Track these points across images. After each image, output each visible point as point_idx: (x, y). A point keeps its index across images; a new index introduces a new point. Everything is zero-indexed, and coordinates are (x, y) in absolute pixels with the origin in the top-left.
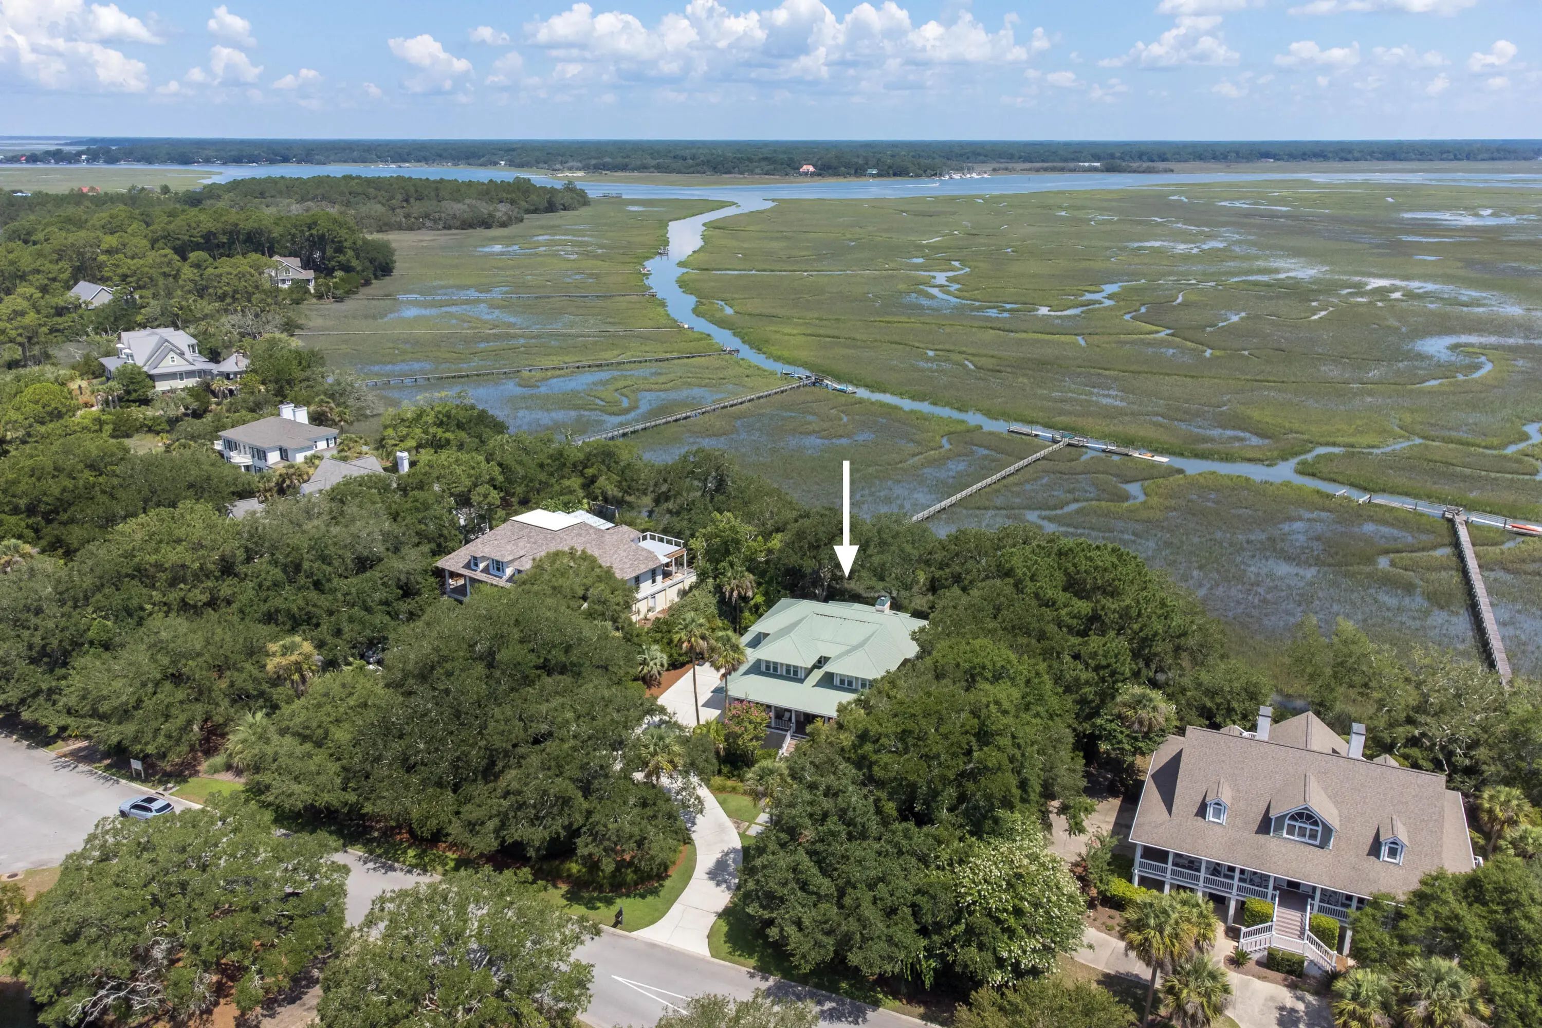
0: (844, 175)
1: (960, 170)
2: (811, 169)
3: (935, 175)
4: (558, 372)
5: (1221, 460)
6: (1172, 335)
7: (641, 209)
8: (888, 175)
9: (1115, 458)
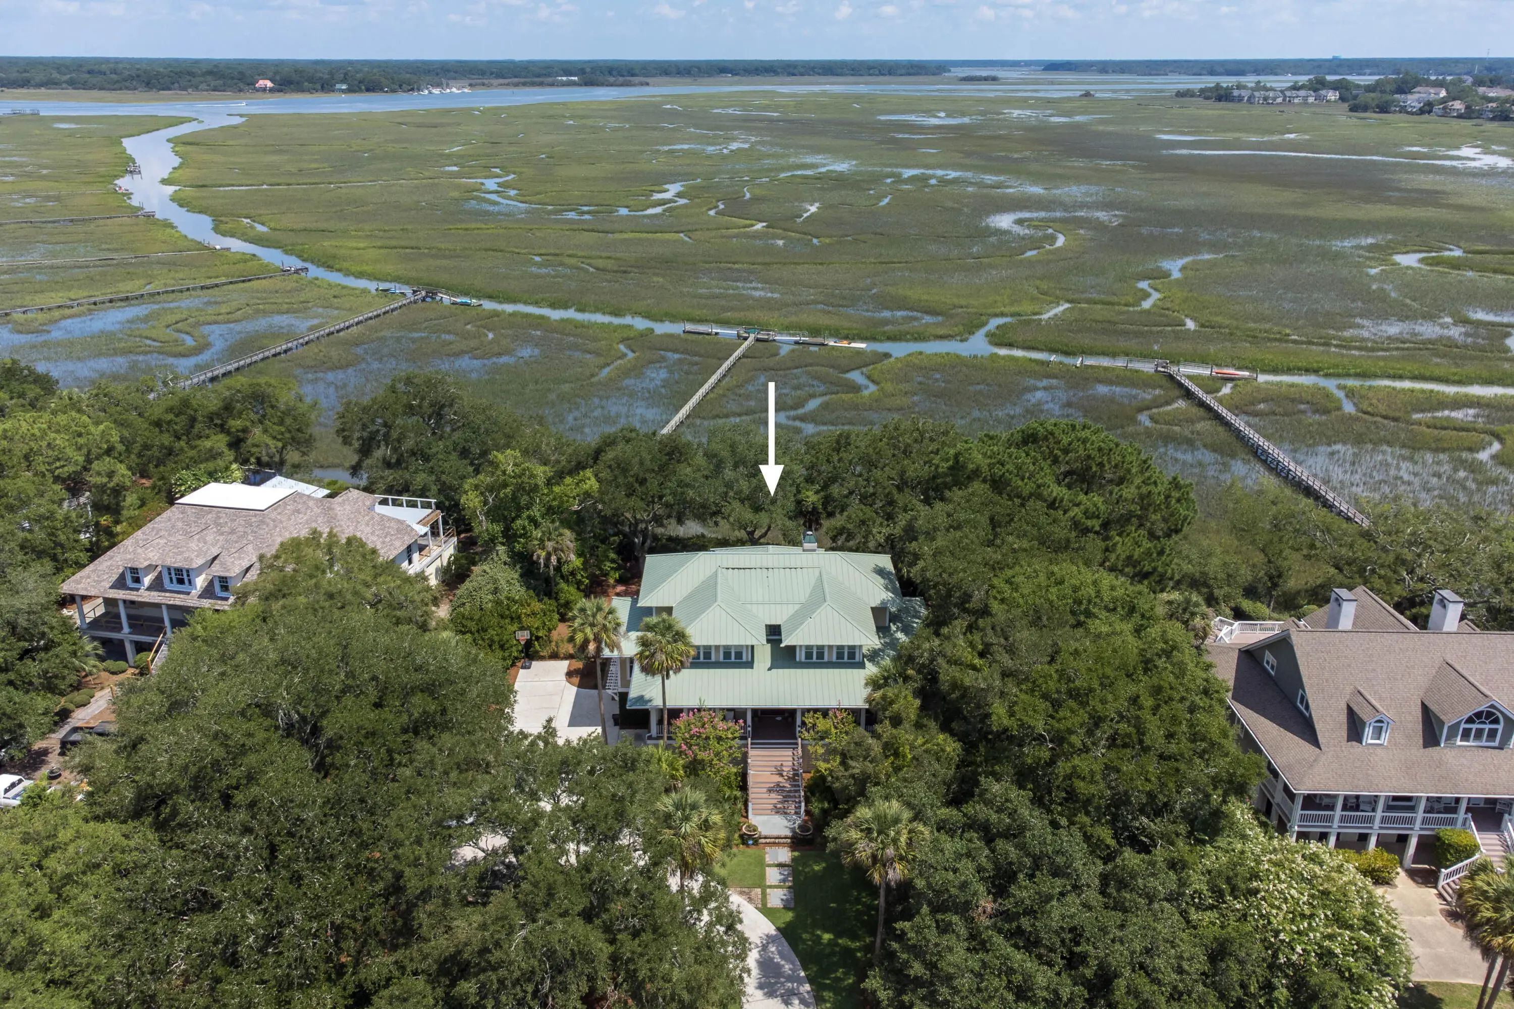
0: (309, 91)
1: (438, 85)
2: (269, 84)
3: (412, 90)
4: (67, 312)
5: (916, 340)
6: (767, 227)
7: (73, 126)
8: (359, 90)
9: (812, 348)
